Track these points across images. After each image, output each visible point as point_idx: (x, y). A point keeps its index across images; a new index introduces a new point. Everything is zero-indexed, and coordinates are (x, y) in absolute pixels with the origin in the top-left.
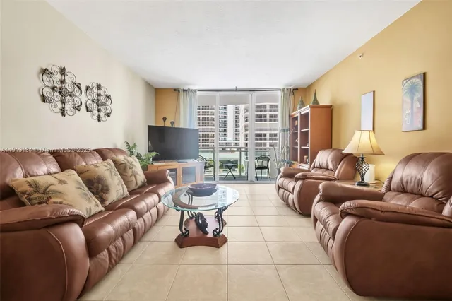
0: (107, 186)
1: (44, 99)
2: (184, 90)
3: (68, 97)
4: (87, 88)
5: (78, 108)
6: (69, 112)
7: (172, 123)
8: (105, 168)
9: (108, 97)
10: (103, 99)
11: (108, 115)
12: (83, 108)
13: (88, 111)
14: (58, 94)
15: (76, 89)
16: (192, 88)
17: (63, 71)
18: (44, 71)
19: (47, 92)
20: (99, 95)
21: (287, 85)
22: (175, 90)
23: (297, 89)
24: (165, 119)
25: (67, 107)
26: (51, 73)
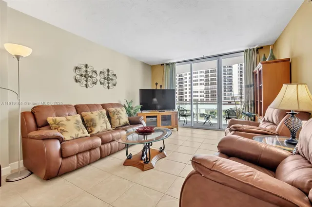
0: (95, 124)
1: (76, 81)
2: (167, 64)
3: (90, 78)
4: (101, 72)
5: (95, 83)
6: (90, 86)
7: (161, 86)
8: (97, 114)
9: (115, 75)
10: (111, 77)
11: (115, 85)
12: (98, 83)
13: (101, 84)
14: (84, 77)
15: (94, 74)
16: (172, 61)
17: (86, 66)
18: (77, 68)
19: (78, 77)
20: (108, 75)
21: (250, 46)
22: (162, 65)
23: (262, 48)
24: (157, 84)
25: (89, 83)
26: (80, 68)
